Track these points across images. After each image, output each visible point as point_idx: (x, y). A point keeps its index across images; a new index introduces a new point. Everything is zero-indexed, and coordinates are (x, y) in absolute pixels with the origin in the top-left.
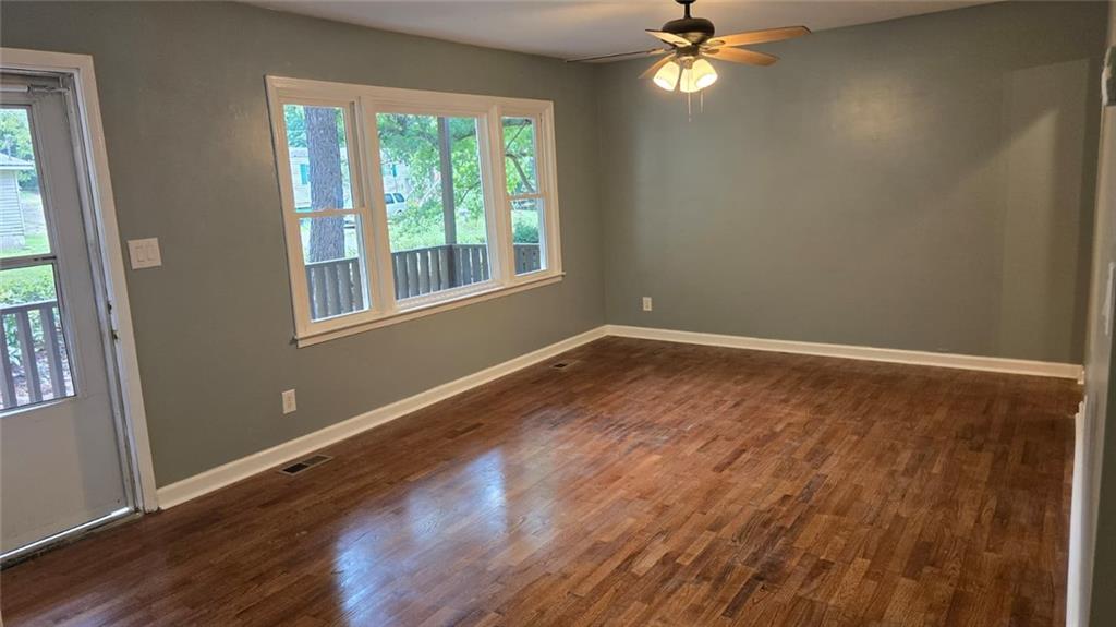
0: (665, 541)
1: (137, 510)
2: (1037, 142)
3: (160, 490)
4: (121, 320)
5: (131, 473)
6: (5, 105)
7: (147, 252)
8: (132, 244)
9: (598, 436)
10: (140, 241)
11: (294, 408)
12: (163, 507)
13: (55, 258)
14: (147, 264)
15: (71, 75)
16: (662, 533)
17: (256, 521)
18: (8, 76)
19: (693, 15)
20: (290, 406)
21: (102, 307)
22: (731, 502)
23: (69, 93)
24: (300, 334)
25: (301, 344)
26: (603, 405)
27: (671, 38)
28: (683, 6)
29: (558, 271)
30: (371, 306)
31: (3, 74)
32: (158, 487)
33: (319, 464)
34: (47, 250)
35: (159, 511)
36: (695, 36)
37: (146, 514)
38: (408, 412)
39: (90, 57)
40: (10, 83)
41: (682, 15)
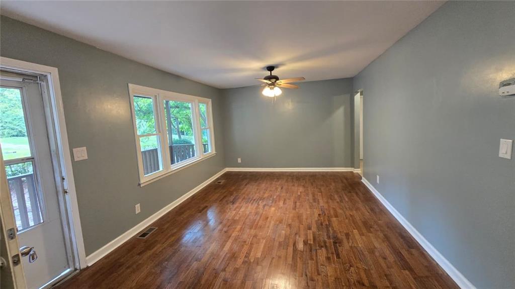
0: (299, 237)
1: (76, 269)
2: (340, 114)
3: (88, 258)
4: (69, 184)
5: (73, 253)
6: (3, 86)
7: (82, 154)
8: (74, 150)
9: (250, 205)
10: (78, 149)
11: (140, 211)
12: (90, 265)
13: (33, 158)
14: (82, 159)
15: (46, 76)
16: (296, 234)
17: (140, 262)
18: (5, 72)
19: (272, 74)
20: (138, 210)
21: (58, 179)
22: (307, 219)
23: (44, 84)
24: (142, 182)
25: (142, 186)
26: (244, 194)
27: (266, 81)
28: (270, 72)
29: (214, 152)
30: (164, 168)
31: (2, 71)
32: (87, 256)
33: (153, 231)
34: (29, 155)
35: (88, 268)
36: (273, 80)
37: (81, 270)
38: (177, 205)
39: (57, 69)
40: (7, 76)
41: (270, 75)
